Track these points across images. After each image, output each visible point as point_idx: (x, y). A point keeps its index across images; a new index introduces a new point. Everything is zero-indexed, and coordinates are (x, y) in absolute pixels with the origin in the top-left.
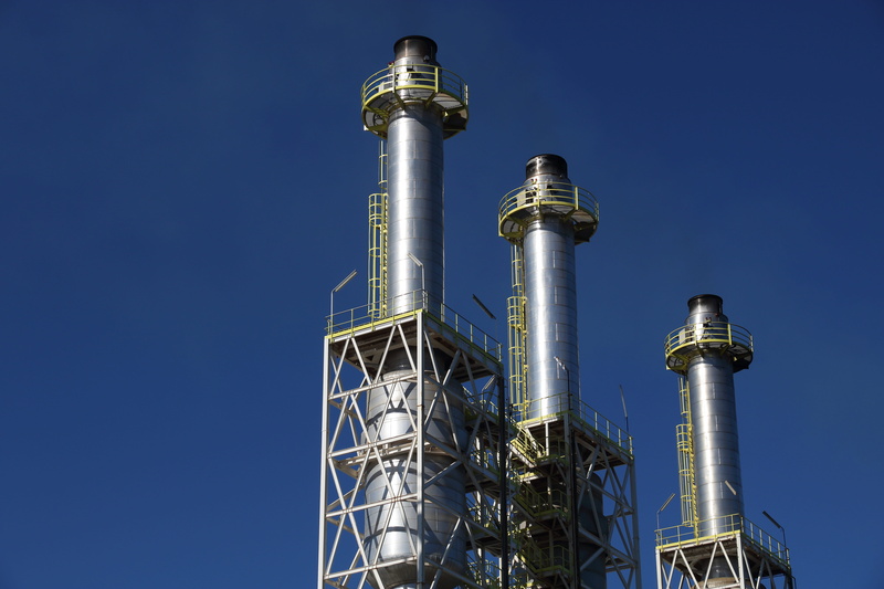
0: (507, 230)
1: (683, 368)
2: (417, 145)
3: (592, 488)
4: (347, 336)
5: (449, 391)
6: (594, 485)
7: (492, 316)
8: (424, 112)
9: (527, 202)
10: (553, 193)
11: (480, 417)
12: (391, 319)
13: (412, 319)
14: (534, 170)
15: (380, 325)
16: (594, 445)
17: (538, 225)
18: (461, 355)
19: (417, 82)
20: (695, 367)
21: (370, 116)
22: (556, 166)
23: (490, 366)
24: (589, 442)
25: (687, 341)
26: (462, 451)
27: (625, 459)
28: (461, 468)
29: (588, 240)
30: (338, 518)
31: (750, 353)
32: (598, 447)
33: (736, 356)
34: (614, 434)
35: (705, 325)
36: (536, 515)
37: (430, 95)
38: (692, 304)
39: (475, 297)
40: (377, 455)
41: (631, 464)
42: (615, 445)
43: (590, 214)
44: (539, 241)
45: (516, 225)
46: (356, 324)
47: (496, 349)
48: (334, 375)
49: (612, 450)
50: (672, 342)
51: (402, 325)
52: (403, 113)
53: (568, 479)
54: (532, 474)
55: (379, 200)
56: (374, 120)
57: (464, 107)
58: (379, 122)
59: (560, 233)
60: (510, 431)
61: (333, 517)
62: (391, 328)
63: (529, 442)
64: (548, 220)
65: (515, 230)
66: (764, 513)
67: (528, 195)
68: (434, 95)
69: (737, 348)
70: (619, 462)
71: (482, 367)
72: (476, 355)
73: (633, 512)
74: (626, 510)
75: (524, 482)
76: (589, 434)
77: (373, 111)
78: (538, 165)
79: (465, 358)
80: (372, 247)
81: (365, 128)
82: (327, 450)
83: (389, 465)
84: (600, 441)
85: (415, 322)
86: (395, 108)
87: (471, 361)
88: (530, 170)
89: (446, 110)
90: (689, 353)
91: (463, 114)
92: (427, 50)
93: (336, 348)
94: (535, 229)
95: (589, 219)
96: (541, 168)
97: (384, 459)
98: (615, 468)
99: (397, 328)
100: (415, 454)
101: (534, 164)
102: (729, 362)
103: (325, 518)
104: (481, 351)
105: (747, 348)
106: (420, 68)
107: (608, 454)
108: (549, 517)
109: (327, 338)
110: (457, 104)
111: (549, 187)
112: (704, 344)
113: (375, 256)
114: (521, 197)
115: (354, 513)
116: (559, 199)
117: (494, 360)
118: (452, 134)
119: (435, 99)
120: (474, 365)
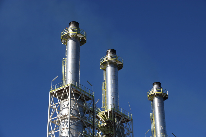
0: (102, 67)
1: (152, 100)
2: (73, 46)
3: (120, 127)
4: (54, 91)
5: (78, 103)
6: (121, 126)
7: (92, 85)
8: (75, 38)
9: (106, 60)
10: (112, 58)
11: (87, 109)
12: (64, 86)
13: (68, 86)
14: (108, 53)
15: (61, 88)
16: (121, 116)
17: (109, 65)
18: (82, 94)
19: (73, 32)
20: (154, 99)
21: (63, 40)
22: (113, 52)
23: (91, 97)
24: (120, 116)
25: (152, 93)
26: (82, 117)
27: (130, 119)
28: (81, 121)
29: (122, 69)
30: (51, 134)
31: (167, 95)
32: (122, 117)
33: (164, 96)
34: (127, 113)
35: (156, 89)
36: (105, 133)
37: (76, 34)
38: (153, 84)
39: (88, 81)
40: (60, 119)
41: (132, 121)
42: (127, 116)
43: (121, 62)
44: (109, 69)
45: (104, 66)
46: (56, 88)
47: (92, 93)
48: (52, 99)
49: (126, 117)
50: (148, 93)
51: (66, 88)
52: (70, 39)
53: (113, 125)
54: (106, 123)
55: (65, 60)
56: (64, 41)
57: (84, 37)
58: (65, 42)
59: (114, 67)
60: (96, 112)
61: (50, 134)
62: (64, 88)
63: (105, 116)
64: (111, 64)
65: (104, 67)
66: (172, 133)
67: (106, 58)
68: (77, 34)
69: (164, 94)
70: (129, 121)
71: (88, 97)
72: (86, 95)
73: (132, 132)
74: (130, 132)
75: (103, 126)
76: (119, 113)
77: (63, 39)
78: (109, 52)
79: (83, 95)
80: (63, 70)
81: (63, 44)
82: (49, 119)
83: (64, 121)
84: (123, 115)
85: (69, 87)
86: (68, 38)
87: (85, 96)
88: (107, 53)
89: (80, 38)
90: (153, 96)
91: (85, 38)
92: (77, 24)
93: (52, 94)
94: (108, 66)
95: (121, 63)
96: (110, 52)
97: (62, 120)
98: (128, 122)
99: (65, 88)
100: (68, 118)
101: (108, 51)
102: (163, 98)
103: (48, 135)
104: (88, 94)
105: (166, 94)
106: (74, 28)
107: (125, 118)
108: (108, 133)
109: (50, 92)
110: (82, 36)
111: (111, 56)
112: (156, 93)
113: (63, 73)
114: (105, 59)
115: (55, 133)
116: (113, 59)
117: (92, 96)
118: (83, 44)
119: (77, 35)
120: (86, 97)
